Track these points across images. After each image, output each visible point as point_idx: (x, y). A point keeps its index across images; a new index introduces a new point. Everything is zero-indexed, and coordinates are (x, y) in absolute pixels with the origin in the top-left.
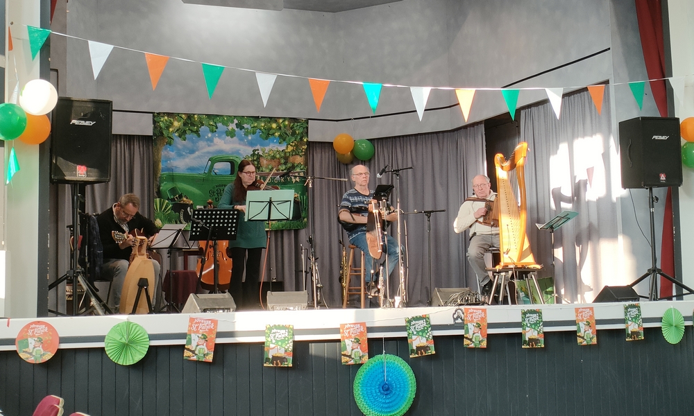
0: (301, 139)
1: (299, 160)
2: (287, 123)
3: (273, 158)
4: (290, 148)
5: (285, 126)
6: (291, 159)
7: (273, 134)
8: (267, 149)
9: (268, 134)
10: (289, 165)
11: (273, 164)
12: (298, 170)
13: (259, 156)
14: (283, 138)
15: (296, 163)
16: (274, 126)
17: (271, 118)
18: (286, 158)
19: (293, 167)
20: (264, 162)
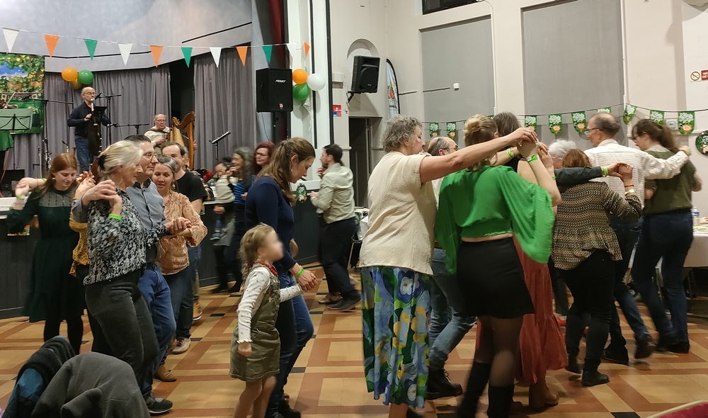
0: (39, 69)
1: (38, 84)
2: (28, 58)
3: (18, 82)
4: (31, 76)
5: (27, 60)
6: (32, 84)
7: (17, 66)
8: (13, 76)
9: (13, 66)
10: (30, 88)
11: (18, 87)
12: (37, 92)
13: (6, 81)
14: (25, 69)
15: (36, 87)
16: (18, 60)
17: (16, 54)
18: (28, 83)
19: (33, 89)
20: (10, 85)
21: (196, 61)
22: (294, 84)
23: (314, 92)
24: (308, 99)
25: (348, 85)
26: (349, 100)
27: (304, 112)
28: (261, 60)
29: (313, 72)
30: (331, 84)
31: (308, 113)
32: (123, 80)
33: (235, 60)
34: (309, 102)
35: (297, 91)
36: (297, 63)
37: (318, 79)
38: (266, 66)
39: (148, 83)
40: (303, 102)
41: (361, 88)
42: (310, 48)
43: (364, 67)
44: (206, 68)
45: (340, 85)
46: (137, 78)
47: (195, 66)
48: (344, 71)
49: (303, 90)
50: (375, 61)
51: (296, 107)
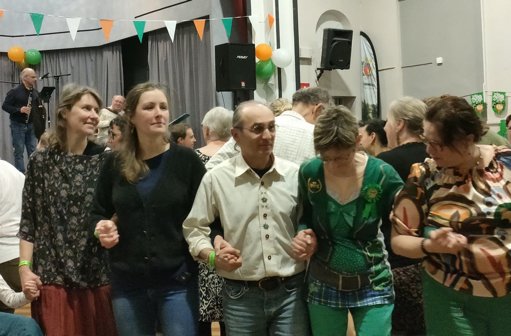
21: (150, 37)
22: (257, 60)
23: (279, 69)
24: (273, 77)
25: (317, 62)
26: (318, 77)
27: (268, 90)
28: (220, 34)
29: (278, 47)
30: (298, 60)
31: (273, 93)
32: (73, 60)
33: (192, 36)
34: (273, 81)
35: (261, 68)
36: (260, 38)
37: (284, 55)
38: (226, 41)
39: (99, 62)
40: (267, 80)
41: (331, 63)
42: (276, 20)
43: (335, 41)
44: (161, 45)
45: (308, 61)
46: (88, 57)
47: (150, 43)
48: (313, 46)
49: (267, 67)
50: (348, 34)
51: (259, 86)
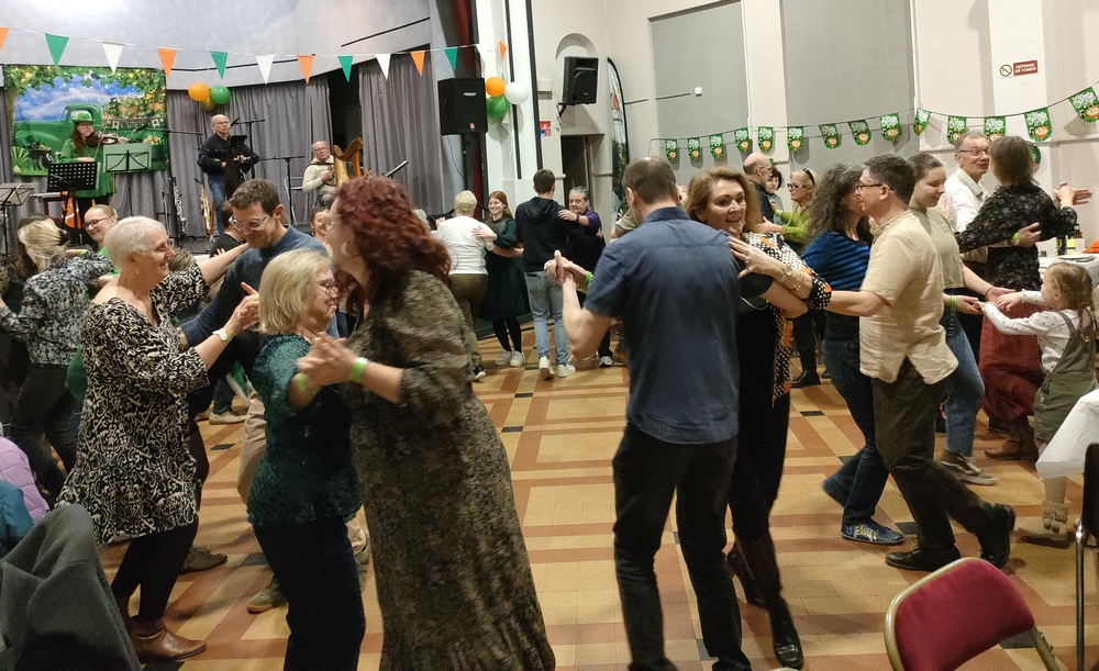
0: (159, 87)
1: (159, 106)
2: (144, 73)
3: (132, 105)
4: (149, 97)
5: (142, 76)
6: (150, 106)
7: (130, 84)
8: (125, 97)
9: (125, 84)
10: (149, 112)
11: (133, 111)
12: (158, 116)
13: (117, 104)
14: (140, 87)
15: (156, 110)
16: (131, 75)
17: (127, 68)
18: (145, 106)
19: (153, 113)
20: (123, 109)
21: (360, 70)
22: (488, 96)
23: (514, 106)
24: (507, 115)
25: (558, 96)
26: (561, 114)
27: (502, 132)
28: (444, 67)
29: (513, 80)
30: (536, 95)
31: (507, 134)
32: (269, 97)
33: (411, 68)
34: (508, 120)
35: (493, 105)
36: (491, 70)
37: (519, 90)
38: (451, 75)
39: (301, 99)
40: (501, 119)
41: (575, 98)
42: (508, 48)
43: (578, 71)
44: (374, 78)
45: (548, 95)
46: (287, 94)
47: (360, 76)
48: (553, 78)
49: (500, 104)
50: (593, 62)
51: (491, 126)
